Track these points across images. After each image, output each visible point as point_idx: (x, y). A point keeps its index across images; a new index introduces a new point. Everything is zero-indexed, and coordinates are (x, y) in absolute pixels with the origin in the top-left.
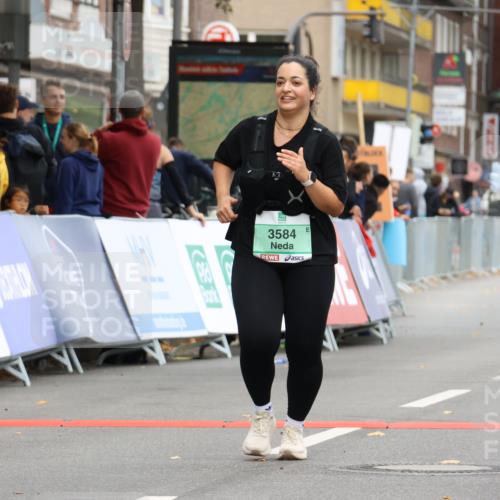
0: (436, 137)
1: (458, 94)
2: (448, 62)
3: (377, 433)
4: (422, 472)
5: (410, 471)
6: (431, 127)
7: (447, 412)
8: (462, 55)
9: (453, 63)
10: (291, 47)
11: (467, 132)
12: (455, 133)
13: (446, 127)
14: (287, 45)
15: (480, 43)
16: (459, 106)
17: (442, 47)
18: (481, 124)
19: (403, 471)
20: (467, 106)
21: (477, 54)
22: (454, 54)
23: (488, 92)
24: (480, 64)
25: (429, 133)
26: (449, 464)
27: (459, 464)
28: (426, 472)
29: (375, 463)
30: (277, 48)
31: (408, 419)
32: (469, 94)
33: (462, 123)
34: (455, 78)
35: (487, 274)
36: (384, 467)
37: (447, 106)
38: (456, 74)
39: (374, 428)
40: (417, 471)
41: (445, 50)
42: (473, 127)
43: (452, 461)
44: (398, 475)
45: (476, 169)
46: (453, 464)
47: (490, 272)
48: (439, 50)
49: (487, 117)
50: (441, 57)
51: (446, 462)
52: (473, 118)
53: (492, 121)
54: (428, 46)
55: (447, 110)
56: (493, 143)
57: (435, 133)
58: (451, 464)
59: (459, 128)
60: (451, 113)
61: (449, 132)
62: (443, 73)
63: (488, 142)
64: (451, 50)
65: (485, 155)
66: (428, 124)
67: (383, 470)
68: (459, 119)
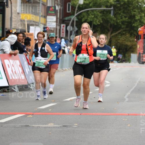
0: (47, 30)
1: (54, 18)
2: (51, 9)
3: (30, 116)
4: (43, 127)
5: (39, 127)
6: (46, 28)
7: (50, 110)
8: (55, 7)
9: (52, 9)
10: (6, 4)
11: (56, 29)
12: (53, 30)
13: (50, 28)
14: (4, 3)
15: (60, 4)
16: (54, 22)
17: (49, 5)
18: (60, 27)
19: (37, 127)
20: (56, 22)
21: (59, 7)
22: (53, 7)
23: (62, 18)
24: (60, 10)
25: (46, 29)
26: (50, 125)
27: (54, 125)
28: (44, 127)
29: (29, 124)
30: (1, 4)
31: (39, 112)
32: (57, 18)
33: (55, 27)
34: (53, 13)
35: (62, 70)
36: (32, 126)
37: (51, 22)
38: (54, 12)
39: (29, 115)
40: (41, 127)
41: (50, 6)
42: (58, 28)
43: (52, 124)
44: (36, 128)
45: (59, 40)
46: (52, 125)
47: (63, 70)
48: (48, 5)
49: (62, 25)
50: (49, 7)
51: (50, 124)
52: (58, 25)
53: (64, 26)
54: (45, 4)
55: (51, 23)
56: (64, 32)
57: (47, 29)
58: (51, 125)
59: (54, 28)
60: (52, 24)
61: (51, 29)
62: (50, 12)
63: (62, 32)
64: (52, 6)
65: (61, 36)
66: (45, 27)
67: (31, 127)
68: (54, 26)
